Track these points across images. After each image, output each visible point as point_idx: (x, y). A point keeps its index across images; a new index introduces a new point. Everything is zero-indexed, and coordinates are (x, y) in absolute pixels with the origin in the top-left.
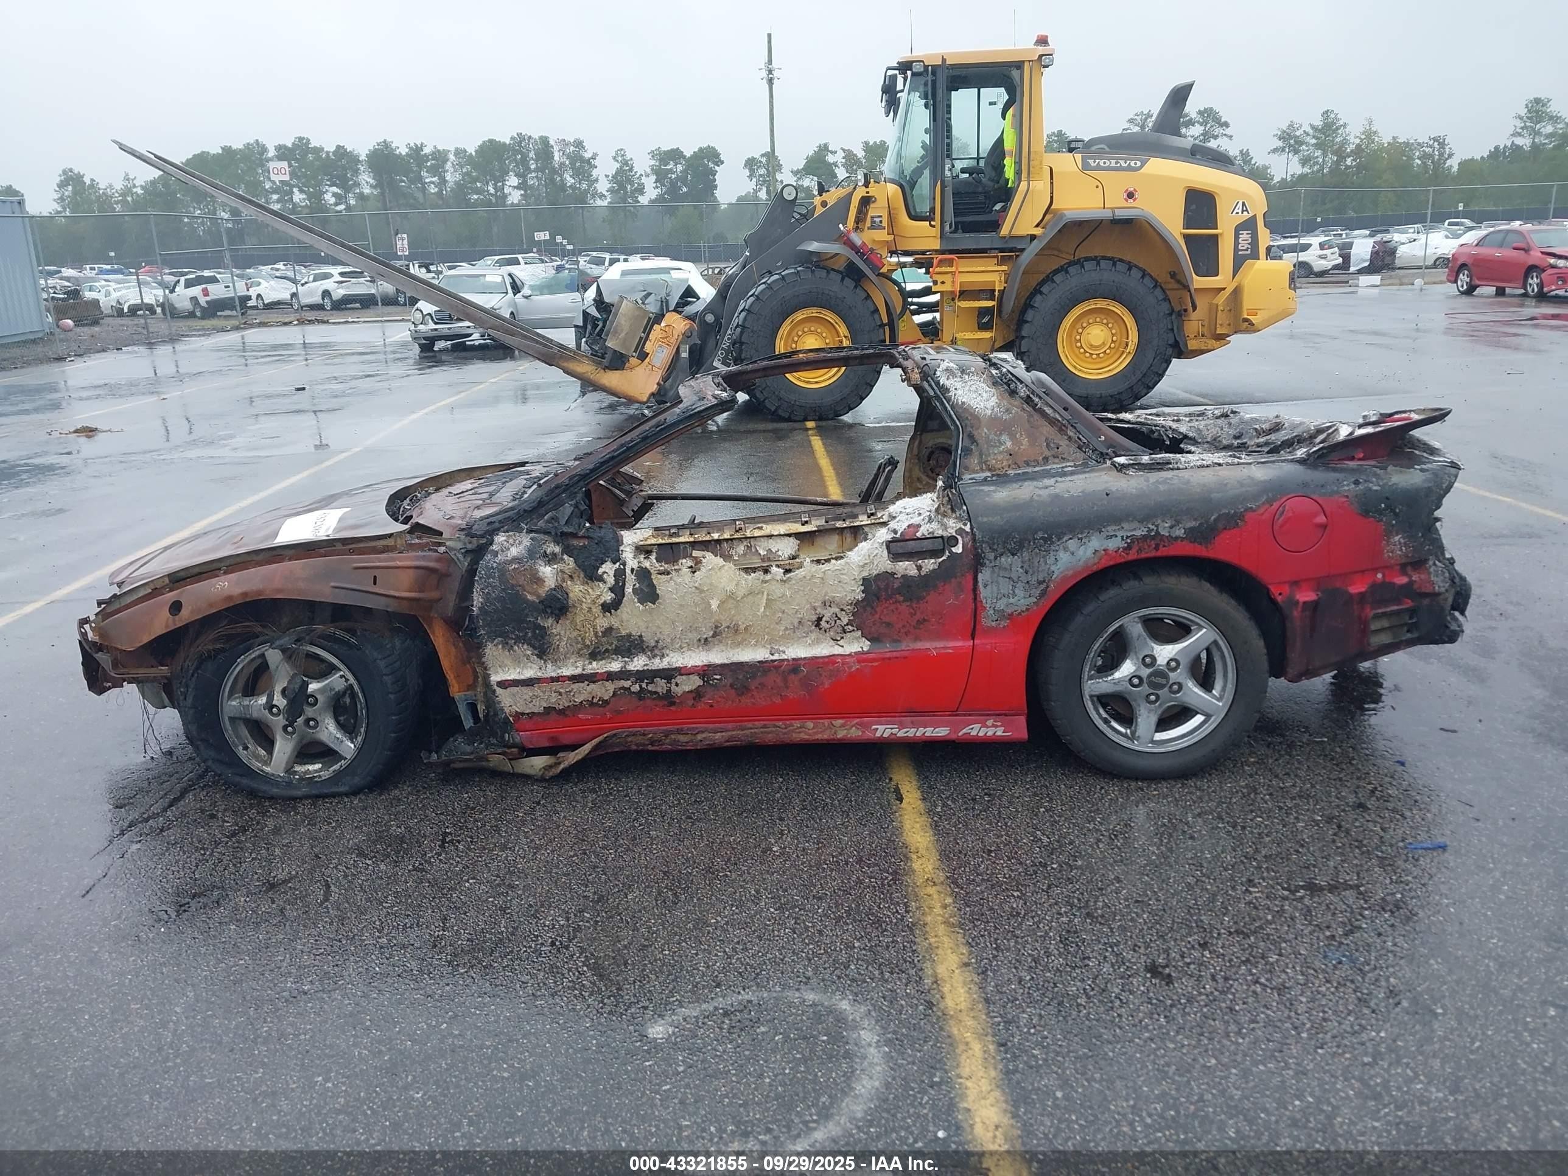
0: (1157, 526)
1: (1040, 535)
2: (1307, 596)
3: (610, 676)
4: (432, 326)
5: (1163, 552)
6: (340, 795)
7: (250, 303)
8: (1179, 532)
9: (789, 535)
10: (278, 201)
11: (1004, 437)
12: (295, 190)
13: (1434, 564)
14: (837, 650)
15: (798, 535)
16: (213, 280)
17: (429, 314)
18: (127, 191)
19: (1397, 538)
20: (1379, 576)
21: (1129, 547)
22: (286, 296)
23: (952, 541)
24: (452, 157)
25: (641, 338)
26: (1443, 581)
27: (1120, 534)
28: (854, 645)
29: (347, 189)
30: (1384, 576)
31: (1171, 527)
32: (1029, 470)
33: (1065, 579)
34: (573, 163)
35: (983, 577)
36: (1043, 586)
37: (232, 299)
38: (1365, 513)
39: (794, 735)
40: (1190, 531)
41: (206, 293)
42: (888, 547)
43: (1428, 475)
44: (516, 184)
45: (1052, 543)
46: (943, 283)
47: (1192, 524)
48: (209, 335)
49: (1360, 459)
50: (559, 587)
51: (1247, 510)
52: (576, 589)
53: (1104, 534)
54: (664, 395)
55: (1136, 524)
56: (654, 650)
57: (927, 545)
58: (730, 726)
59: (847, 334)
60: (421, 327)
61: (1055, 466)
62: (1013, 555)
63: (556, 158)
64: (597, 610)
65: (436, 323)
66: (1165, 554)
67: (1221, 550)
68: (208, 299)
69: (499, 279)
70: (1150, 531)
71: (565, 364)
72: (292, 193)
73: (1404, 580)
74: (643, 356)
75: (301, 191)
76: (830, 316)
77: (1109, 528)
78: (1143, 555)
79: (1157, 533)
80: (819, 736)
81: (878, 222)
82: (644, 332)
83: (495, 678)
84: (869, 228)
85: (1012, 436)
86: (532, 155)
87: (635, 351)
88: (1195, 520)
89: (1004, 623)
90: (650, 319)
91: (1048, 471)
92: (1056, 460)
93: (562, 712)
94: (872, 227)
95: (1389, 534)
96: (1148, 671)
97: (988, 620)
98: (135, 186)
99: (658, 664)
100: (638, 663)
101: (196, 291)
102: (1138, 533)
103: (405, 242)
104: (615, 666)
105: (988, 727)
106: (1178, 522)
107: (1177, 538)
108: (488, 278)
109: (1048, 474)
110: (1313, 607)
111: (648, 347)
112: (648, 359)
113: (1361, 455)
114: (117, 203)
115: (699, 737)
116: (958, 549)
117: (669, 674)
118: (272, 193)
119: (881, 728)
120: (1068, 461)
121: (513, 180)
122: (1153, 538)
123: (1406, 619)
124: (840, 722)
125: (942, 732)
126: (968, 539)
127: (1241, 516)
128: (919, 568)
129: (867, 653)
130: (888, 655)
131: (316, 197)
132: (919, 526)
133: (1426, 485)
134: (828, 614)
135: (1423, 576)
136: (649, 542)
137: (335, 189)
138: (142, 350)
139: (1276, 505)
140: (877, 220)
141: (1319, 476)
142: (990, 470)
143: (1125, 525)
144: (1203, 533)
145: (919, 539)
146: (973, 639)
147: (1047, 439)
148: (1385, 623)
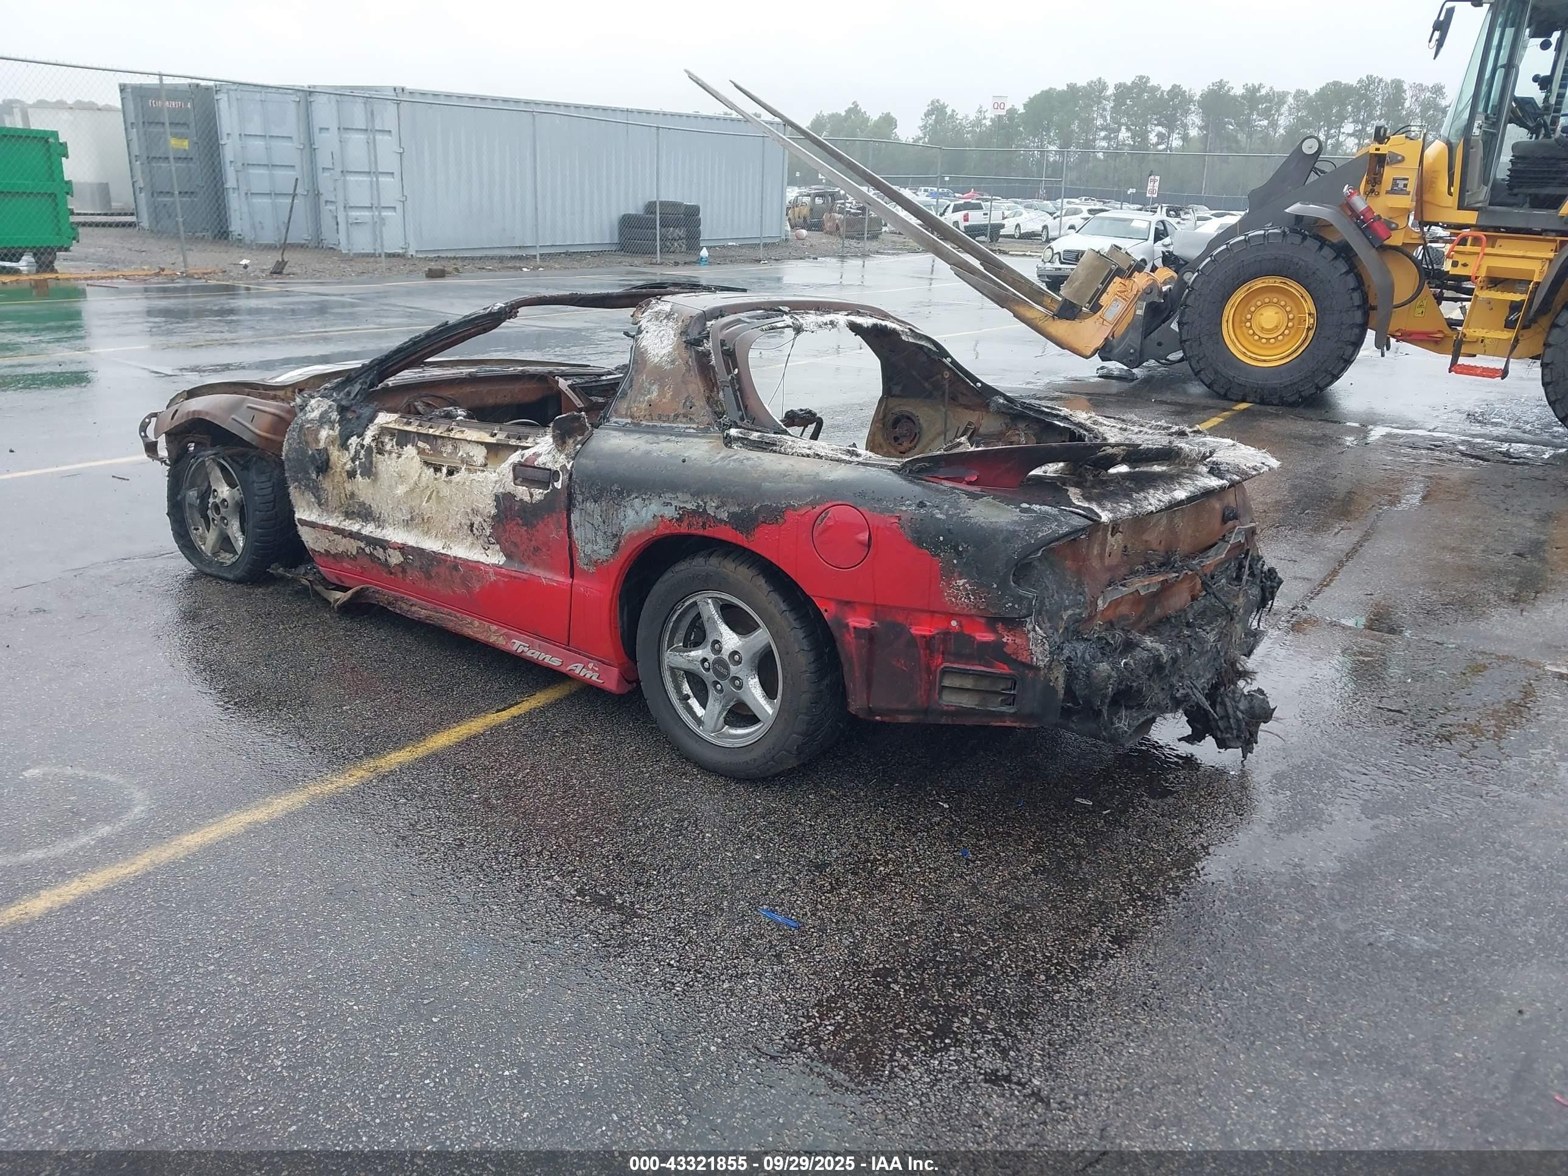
0: (705, 503)
1: (615, 487)
2: (859, 621)
3: (352, 535)
4: (1058, 265)
5: (709, 532)
6: (227, 580)
7: (1003, 232)
8: (724, 515)
9: (482, 443)
10: (1104, 138)
11: (655, 388)
12: (1123, 128)
13: (1034, 630)
14: (483, 559)
15: (487, 445)
16: (979, 207)
17: (1059, 253)
18: (978, 122)
19: (961, 582)
20: (954, 623)
21: (680, 520)
22: (1038, 228)
23: (555, 475)
24: (1290, 100)
25: (1098, 289)
26: (1042, 653)
27: (675, 503)
28: (495, 558)
29: (1171, 129)
30: (960, 625)
31: (717, 508)
32: (658, 424)
33: (632, 538)
34: (1424, 111)
35: (575, 517)
36: (616, 540)
37: (986, 226)
38: (919, 542)
39: (465, 629)
40: (732, 515)
41: (966, 219)
42: (514, 469)
43: (1025, 517)
44: (1351, 131)
45: (623, 498)
46: (1465, 265)
47: (736, 509)
48: (898, 254)
49: (969, 483)
50: (326, 449)
51: (789, 507)
52: (335, 453)
53: (662, 500)
54: (1110, 351)
55: (688, 497)
56: (380, 522)
57: (539, 475)
58: (430, 606)
59: (1313, 311)
60: (1048, 265)
61: (680, 425)
62: (596, 502)
63: (1407, 104)
64: (345, 475)
65: (1062, 263)
66: (710, 535)
67: (758, 542)
68: (967, 224)
69: (1144, 225)
70: (698, 506)
71: (1016, 308)
72: (1119, 130)
73: (989, 637)
74: (1096, 308)
75: (1128, 129)
76: (1295, 288)
77: (667, 495)
78: (693, 531)
79: (705, 510)
80: (478, 636)
81: (1401, 186)
82: (1102, 283)
83: (297, 516)
84: (1387, 192)
85: (662, 387)
86: (1379, 99)
87: (1089, 303)
88: (739, 505)
89: (592, 569)
90: (1111, 270)
91: (672, 428)
92: (684, 420)
93: (335, 556)
94: (1392, 192)
95: (949, 574)
96: (714, 657)
97: (581, 563)
98: (985, 118)
99: (378, 534)
100: (369, 530)
101: (959, 216)
102: (689, 506)
103: (1157, 184)
104: (355, 527)
105: (588, 669)
106: (723, 504)
107: (721, 520)
108: (1135, 224)
109: (670, 432)
110: (870, 636)
111: (1104, 300)
112: (1099, 313)
113: (974, 478)
114: (968, 133)
115: (414, 609)
116: (558, 485)
117: (384, 544)
118: (1102, 130)
119: (518, 643)
120: (694, 422)
121: (1349, 127)
122: (700, 515)
123: (1000, 686)
124: (495, 627)
125: (555, 662)
126: (567, 476)
127: (782, 512)
128: (531, 495)
129: (501, 567)
130: (513, 574)
131: (1141, 135)
132: (540, 455)
133: (1011, 528)
134: (477, 520)
135: (1018, 641)
136: (391, 426)
137: (1160, 129)
138: (834, 261)
139: (818, 509)
140: (1401, 184)
141: (913, 490)
142: (632, 417)
143: (679, 495)
144: (744, 521)
145: (534, 467)
146: (572, 577)
147: (688, 397)
148: (968, 683)
